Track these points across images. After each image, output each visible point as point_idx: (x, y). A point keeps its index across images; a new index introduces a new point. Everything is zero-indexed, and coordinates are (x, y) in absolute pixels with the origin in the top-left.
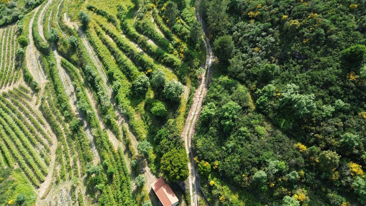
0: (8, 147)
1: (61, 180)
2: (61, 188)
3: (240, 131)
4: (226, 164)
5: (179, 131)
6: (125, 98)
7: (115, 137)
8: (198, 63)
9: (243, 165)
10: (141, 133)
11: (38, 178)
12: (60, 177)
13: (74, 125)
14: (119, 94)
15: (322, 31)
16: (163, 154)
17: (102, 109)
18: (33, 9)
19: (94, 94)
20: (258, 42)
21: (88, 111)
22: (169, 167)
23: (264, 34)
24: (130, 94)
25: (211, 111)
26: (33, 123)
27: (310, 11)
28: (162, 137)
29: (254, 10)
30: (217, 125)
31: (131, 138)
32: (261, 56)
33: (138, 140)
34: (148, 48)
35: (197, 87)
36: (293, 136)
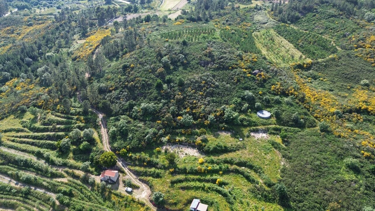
3: (131, 129)
4: (132, 144)
5: (102, 149)
6: (57, 158)
10: (78, 166)
14: (51, 159)
15: (144, 82)
20: (120, 97)
23: (121, 93)
24: (59, 154)
27: (135, 78)
29: (111, 87)
30: (120, 134)
32: (125, 101)
33: (78, 169)
34: (59, 128)
35: (100, 129)
36: (154, 120)
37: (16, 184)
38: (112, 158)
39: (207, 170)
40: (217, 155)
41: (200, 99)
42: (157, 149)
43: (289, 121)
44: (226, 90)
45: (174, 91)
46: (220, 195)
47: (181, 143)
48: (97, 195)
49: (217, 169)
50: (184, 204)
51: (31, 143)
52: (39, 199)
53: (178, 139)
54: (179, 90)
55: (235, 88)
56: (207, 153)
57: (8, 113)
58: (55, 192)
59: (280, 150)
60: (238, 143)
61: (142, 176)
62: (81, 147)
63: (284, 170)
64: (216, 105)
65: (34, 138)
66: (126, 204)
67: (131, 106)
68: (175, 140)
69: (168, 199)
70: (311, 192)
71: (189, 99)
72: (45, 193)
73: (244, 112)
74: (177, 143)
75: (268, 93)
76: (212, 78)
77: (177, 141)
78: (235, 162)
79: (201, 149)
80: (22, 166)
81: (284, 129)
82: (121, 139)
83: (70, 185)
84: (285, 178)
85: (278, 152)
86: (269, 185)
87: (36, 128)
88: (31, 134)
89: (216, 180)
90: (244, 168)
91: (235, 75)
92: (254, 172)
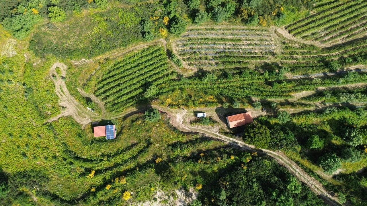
0: (334, 8)
1: (285, 46)
2: (278, 46)
3: (264, 201)
4: (241, 175)
5: (285, 150)
6: (343, 116)
7: (305, 96)
8: (355, 201)
9: (235, 187)
10: (298, 119)
11: (294, 30)
12: (287, 46)
13: (333, 65)
14: (351, 112)
16: (270, 130)
17: (340, 93)
19: (361, 89)
21: (342, 80)
22: (257, 130)
24: (345, 122)
25: (292, 186)
26: (351, 30)
28: (286, 135)
30: (277, 185)
31: (297, 109)
35: (326, 188)
37: (358, 69)
39: (111, 183)
42: (200, 187)
46: (86, 157)
48: (236, 95)
49: (99, 192)
50: (124, 127)
52: (305, 67)
61: (197, 139)
83: (282, 92)
86: (21, 195)
89: (96, 175)
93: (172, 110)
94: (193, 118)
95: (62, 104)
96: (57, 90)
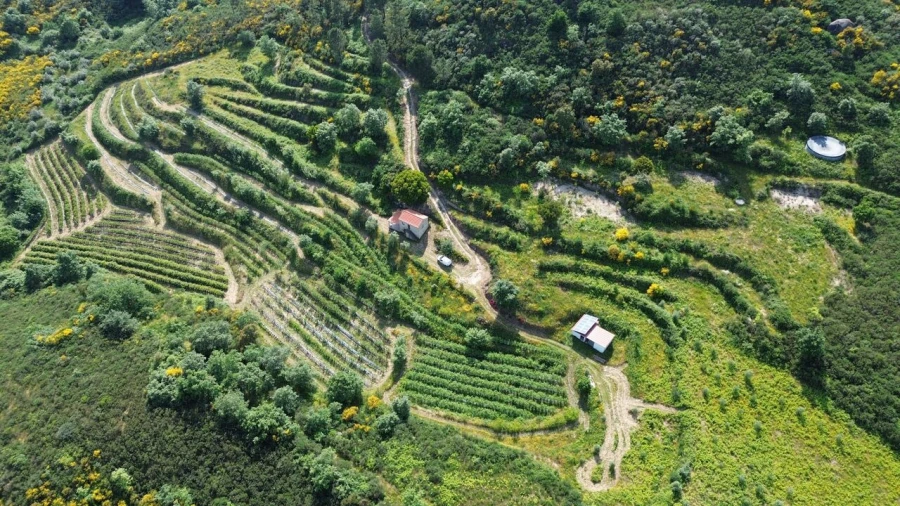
1: (254, 278)
2: (260, 284)
3: (471, 128)
4: (468, 164)
5: (400, 161)
6: (306, 162)
9: (486, 157)
11: (217, 288)
12: (251, 276)
14: (295, 160)
15: (521, 12)
17: (277, 185)
18: (80, 112)
20: (458, 42)
24: (312, 155)
29: (442, 14)
30: (444, 134)
31: (337, 198)
32: (468, 55)
33: (347, 195)
34: (316, 96)
35: (403, 113)
36: (527, 115)
37: (226, 199)
38: (419, 185)
39: (633, 259)
40: (666, 228)
41: (659, 78)
42: (523, 185)
43: (893, 179)
44: (738, 62)
45: (594, 46)
46: (649, 321)
47: (581, 183)
48: (379, 257)
49: (657, 262)
50: (560, 320)
51: (258, 118)
52: (267, 239)
53: (576, 171)
54: (607, 46)
55: (766, 62)
56: (643, 218)
57: (217, 42)
58: (298, 231)
59: (840, 247)
60: (731, 210)
61: (478, 238)
62: (358, 148)
63: (836, 299)
64: (699, 102)
65: (266, 108)
66: (434, 289)
67: (480, 71)
68: (570, 172)
69: (525, 301)
70: (890, 366)
71: (628, 75)
72: (278, 229)
73: (772, 133)
74: (573, 182)
75: (856, 90)
76: (706, 25)
77: (573, 175)
78: (709, 254)
79: (629, 206)
80: (239, 165)
81: (871, 195)
82: (444, 147)
83: (328, 225)
84: (829, 319)
85: (833, 253)
86: (783, 327)
87: (270, 86)
88: (260, 98)
89: (648, 285)
90: (727, 272)
91: (775, 23)
92: (753, 287)
93: (474, 293)
94: (457, 266)
95: (631, 423)
96: (625, 449)
